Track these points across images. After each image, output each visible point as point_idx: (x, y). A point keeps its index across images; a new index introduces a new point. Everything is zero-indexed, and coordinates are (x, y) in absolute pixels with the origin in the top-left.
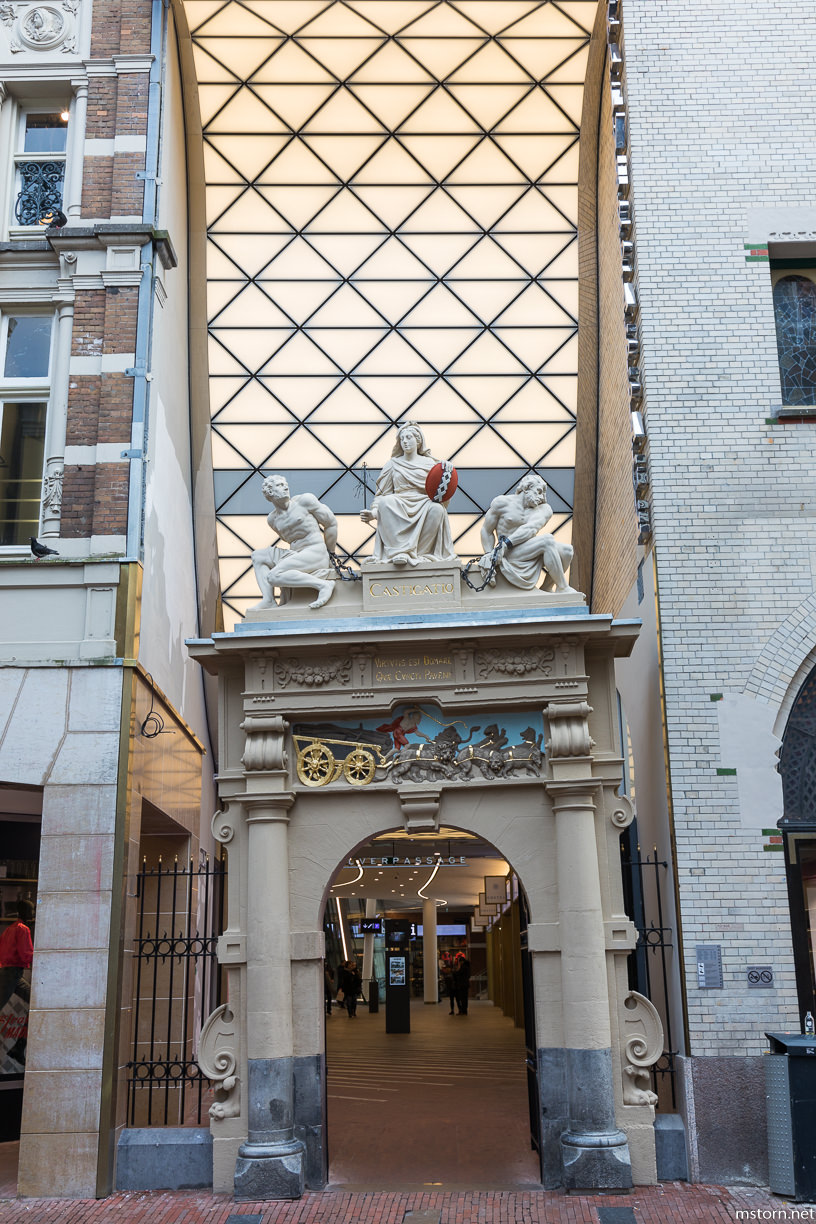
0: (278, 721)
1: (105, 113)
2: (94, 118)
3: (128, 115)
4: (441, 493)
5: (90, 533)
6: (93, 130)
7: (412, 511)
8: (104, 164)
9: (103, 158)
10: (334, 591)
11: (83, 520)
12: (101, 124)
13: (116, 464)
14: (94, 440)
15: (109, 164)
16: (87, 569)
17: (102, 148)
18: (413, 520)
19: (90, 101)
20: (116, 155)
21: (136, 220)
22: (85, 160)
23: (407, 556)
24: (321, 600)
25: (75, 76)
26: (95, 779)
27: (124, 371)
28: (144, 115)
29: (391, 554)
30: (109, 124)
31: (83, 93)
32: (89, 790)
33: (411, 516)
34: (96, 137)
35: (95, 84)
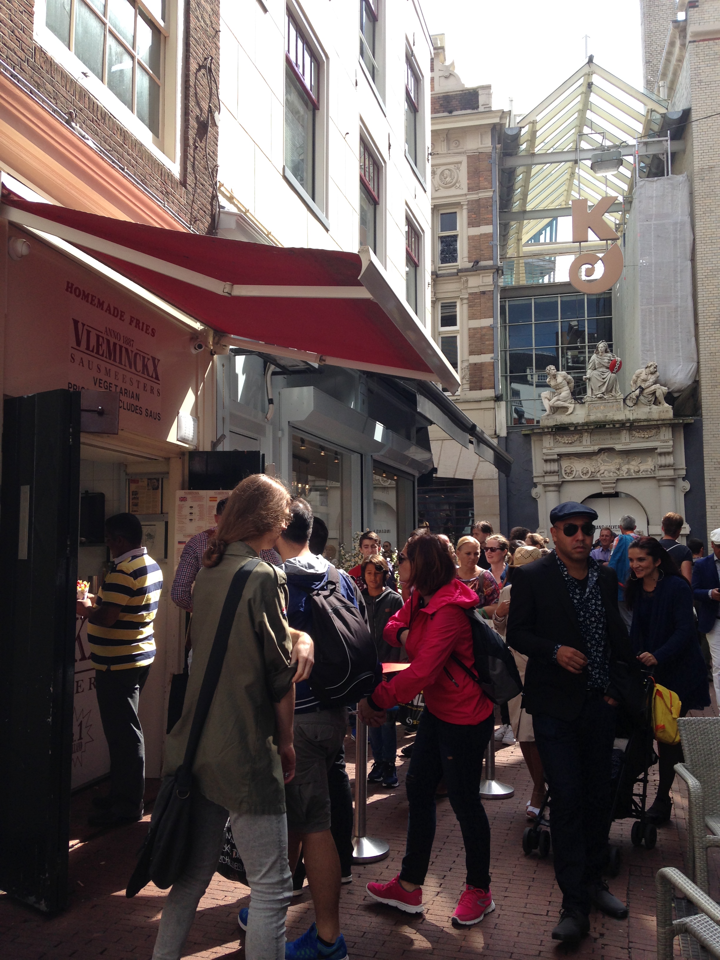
0: (556, 457)
1: (475, 216)
2: (471, 219)
3: (485, 217)
4: (615, 370)
5: (481, 389)
6: (472, 224)
7: (604, 376)
8: (476, 238)
9: (476, 236)
10: (574, 408)
11: (478, 384)
12: (474, 221)
13: (489, 362)
14: (480, 353)
15: (478, 238)
16: (482, 403)
17: (476, 231)
18: (605, 380)
19: (469, 211)
20: (481, 234)
21: (490, 263)
22: (469, 237)
23: (602, 395)
24: (570, 411)
25: (463, 200)
26: (490, 477)
27: (489, 325)
28: (490, 216)
29: (596, 394)
30: (477, 220)
31: (465, 207)
32: (489, 481)
33: (603, 379)
34: (473, 227)
35: (470, 202)
